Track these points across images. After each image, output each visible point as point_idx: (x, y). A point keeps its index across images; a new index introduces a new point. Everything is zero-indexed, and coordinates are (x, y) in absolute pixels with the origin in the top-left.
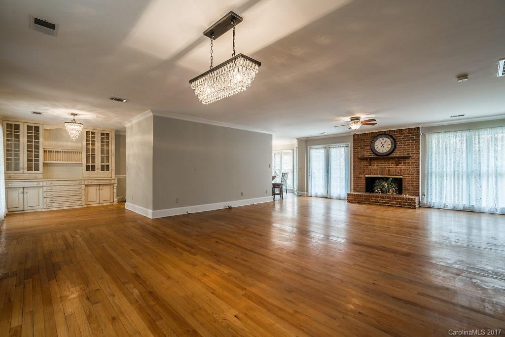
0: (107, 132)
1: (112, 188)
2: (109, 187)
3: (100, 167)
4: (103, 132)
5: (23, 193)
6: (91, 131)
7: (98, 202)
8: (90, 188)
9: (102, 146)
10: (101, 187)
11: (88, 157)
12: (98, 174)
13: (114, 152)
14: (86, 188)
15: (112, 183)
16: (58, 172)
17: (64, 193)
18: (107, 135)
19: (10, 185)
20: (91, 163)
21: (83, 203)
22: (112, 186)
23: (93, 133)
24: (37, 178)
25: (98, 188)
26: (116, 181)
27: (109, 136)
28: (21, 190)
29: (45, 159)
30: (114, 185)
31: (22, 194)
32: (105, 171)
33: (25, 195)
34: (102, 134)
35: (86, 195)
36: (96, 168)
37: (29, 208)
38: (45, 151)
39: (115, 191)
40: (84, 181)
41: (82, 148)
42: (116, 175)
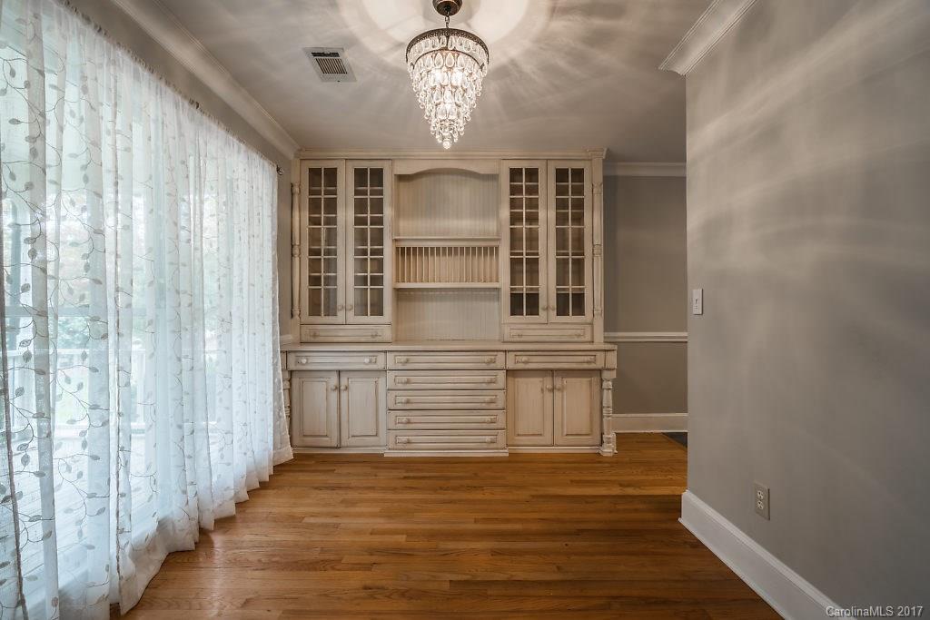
0: (577, 165)
1: (596, 389)
2: (585, 380)
3: (553, 303)
4: (562, 165)
5: (338, 388)
6: (524, 165)
7: (547, 439)
8: (522, 382)
9: (561, 219)
10: (558, 382)
11: (515, 264)
12: (547, 326)
13: (599, 240)
14: (510, 379)
15: (599, 365)
16: (437, 320)
17: (445, 399)
18: (578, 174)
19: (304, 361)
20: (524, 288)
21: (501, 440)
22: (595, 379)
23: (532, 174)
24: (377, 339)
25: (548, 383)
26: (612, 359)
27: (582, 180)
28: (334, 381)
29: (399, 276)
30: (606, 375)
31: (336, 393)
32: (571, 318)
33: (344, 395)
34: (561, 175)
35: (510, 409)
36: (542, 303)
37: (353, 441)
38: (402, 252)
39: (608, 397)
40: (501, 355)
41: (498, 233)
42: (606, 329)
